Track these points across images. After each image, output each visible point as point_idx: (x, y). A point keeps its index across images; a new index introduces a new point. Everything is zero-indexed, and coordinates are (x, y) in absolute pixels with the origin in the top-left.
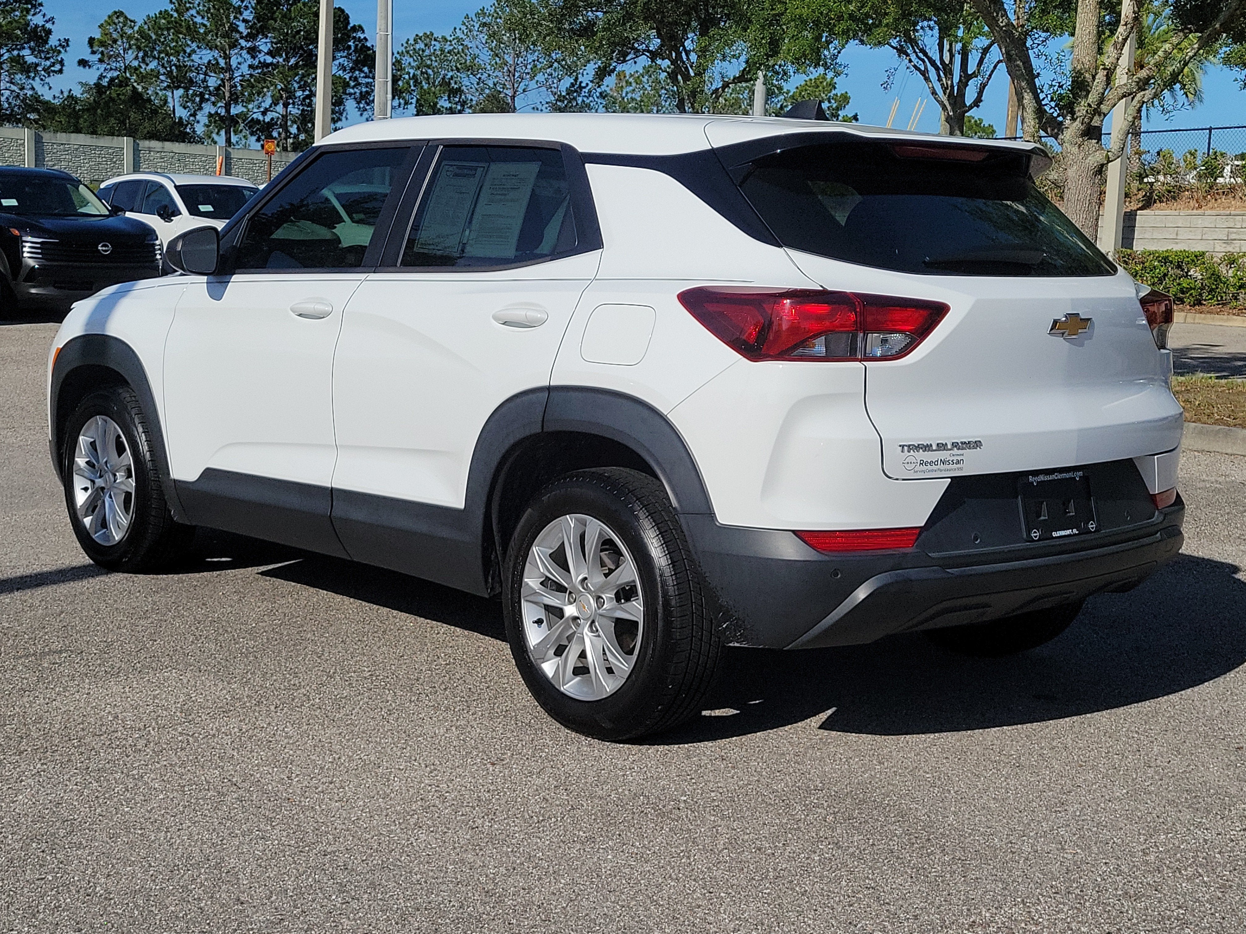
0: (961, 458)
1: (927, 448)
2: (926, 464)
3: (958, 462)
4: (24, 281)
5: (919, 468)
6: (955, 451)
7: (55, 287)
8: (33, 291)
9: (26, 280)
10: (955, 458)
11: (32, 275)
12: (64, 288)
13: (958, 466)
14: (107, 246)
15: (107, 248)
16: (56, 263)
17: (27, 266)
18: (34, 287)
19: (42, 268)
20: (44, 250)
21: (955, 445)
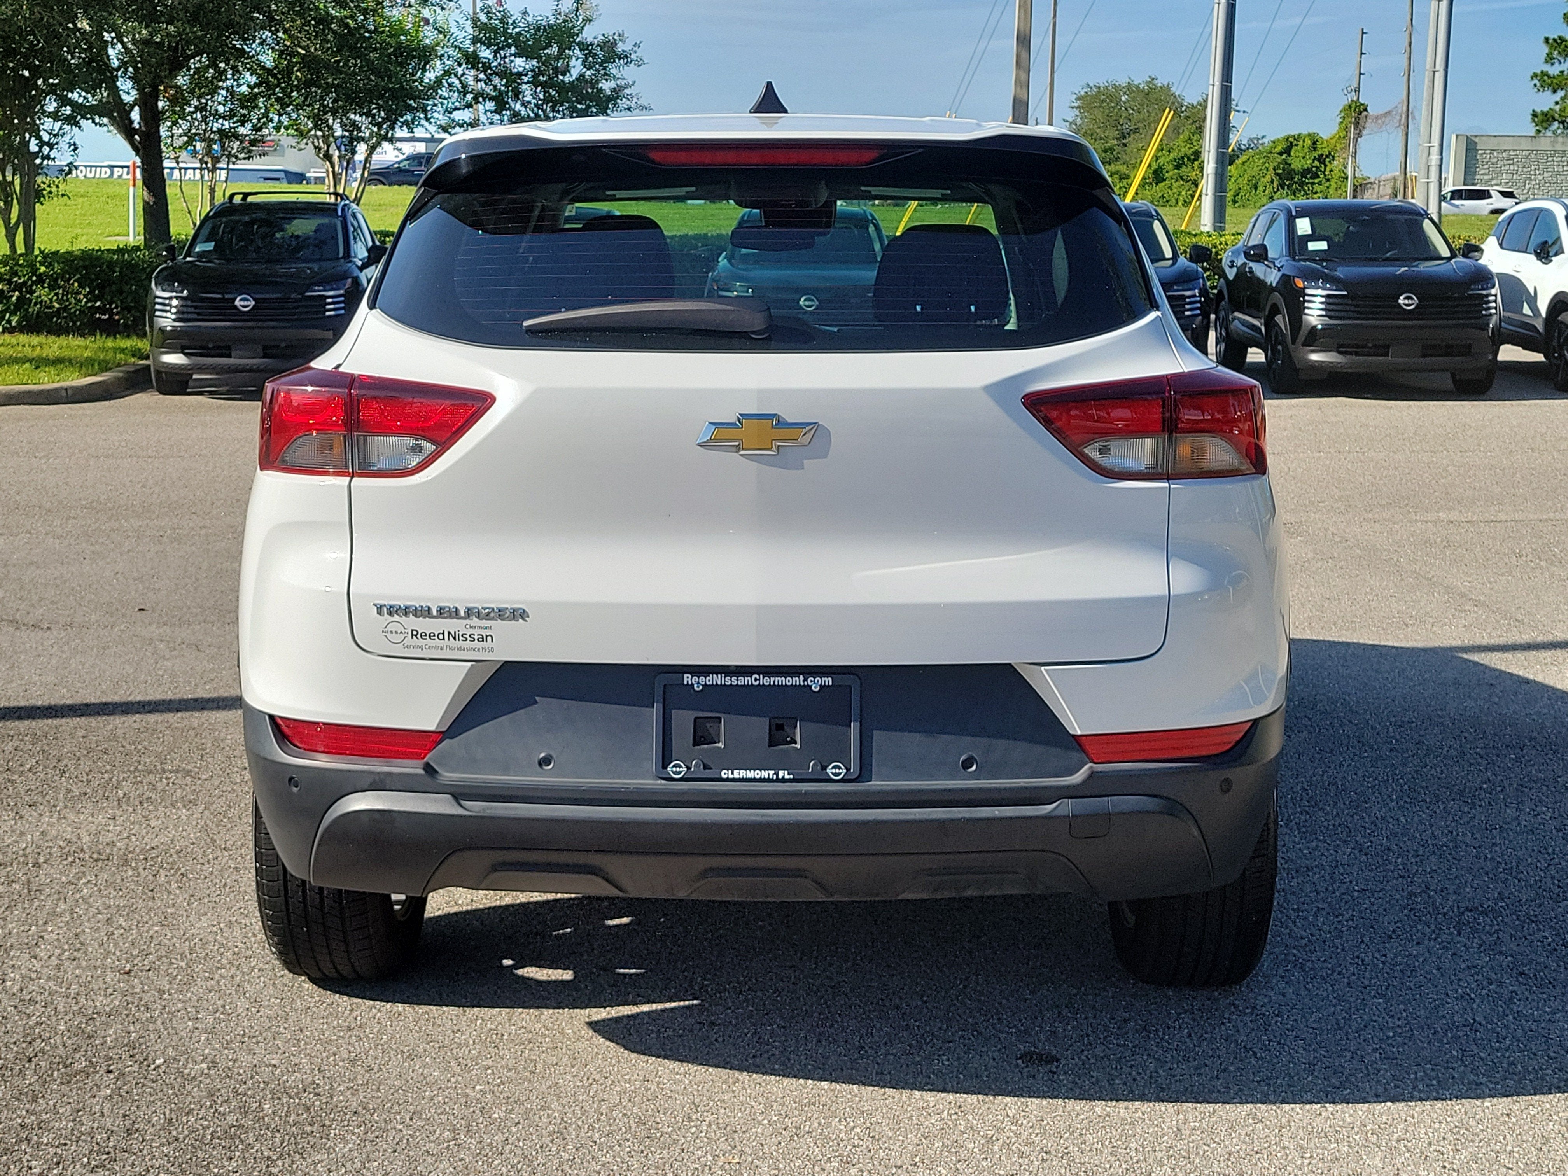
0: (488, 632)
1: (423, 612)
2: (423, 635)
3: (482, 639)
4: (1303, 345)
5: (409, 641)
6: (475, 621)
7: (1340, 353)
8: (1314, 357)
9: (1305, 344)
10: (476, 633)
11: (1314, 338)
12: (1350, 353)
13: (484, 644)
14: (1412, 299)
15: (1410, 302)
16: (1342, 322)
17: (1308, 323)
18: (1313, 351)
19: (1326, 328)
20: (1332, 305)
21: (469, 613)
